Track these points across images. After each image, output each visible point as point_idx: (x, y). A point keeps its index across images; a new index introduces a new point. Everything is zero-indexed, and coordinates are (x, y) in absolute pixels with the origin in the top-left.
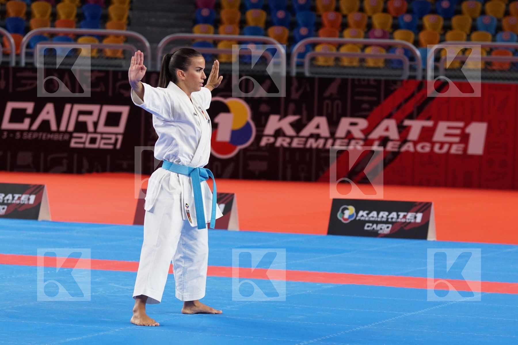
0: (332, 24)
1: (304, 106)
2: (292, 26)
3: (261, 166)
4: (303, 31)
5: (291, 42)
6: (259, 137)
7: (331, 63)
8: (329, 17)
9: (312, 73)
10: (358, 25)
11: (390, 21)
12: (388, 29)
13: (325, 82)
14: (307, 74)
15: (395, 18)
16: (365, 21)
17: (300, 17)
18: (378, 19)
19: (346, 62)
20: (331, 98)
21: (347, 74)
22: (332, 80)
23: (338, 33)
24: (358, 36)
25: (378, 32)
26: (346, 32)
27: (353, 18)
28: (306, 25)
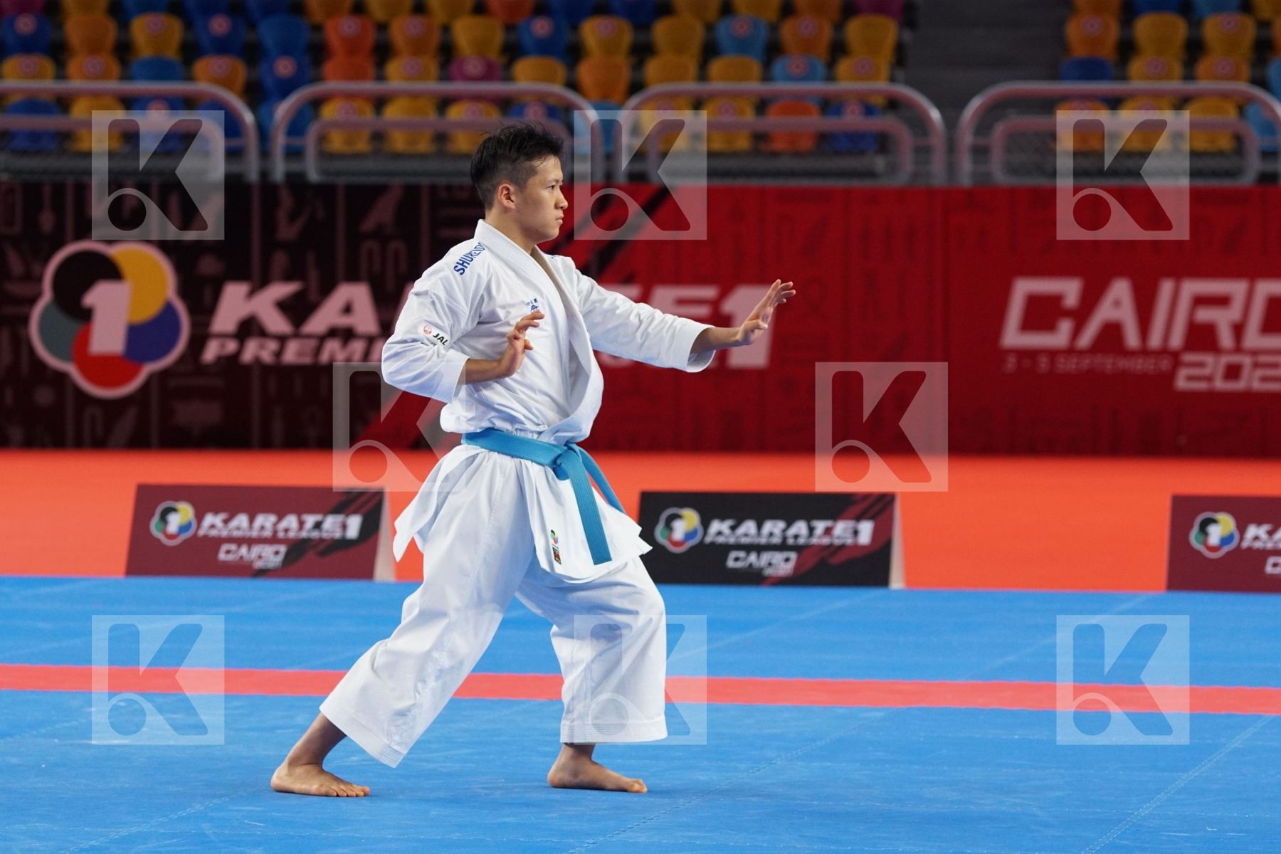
0: (352, 47)
1: (310, 258)
2: (252, 54)
3: (206, 413)
4: (284, 67)
5: (256, 94)
6: (199, 339)
7: (362, 145)
8: (341, 28)
9: (324, 172)
10: (417, 48)
11: (499, 37)
12: (494, 55)
13: (363, 196)
14: (314, 176)
15: (510, 28)
16: (436, 38)
17: (268, 32)
18: (465, 32)
19: (399, 142)
20: (379, 234)
21: (414, 174)
22: (380, 190)
23: (371, 70)
24: (421, 77)
25: (473, 66)
26: (393, 68)
27: (403, 29)
28: (286, 51)
